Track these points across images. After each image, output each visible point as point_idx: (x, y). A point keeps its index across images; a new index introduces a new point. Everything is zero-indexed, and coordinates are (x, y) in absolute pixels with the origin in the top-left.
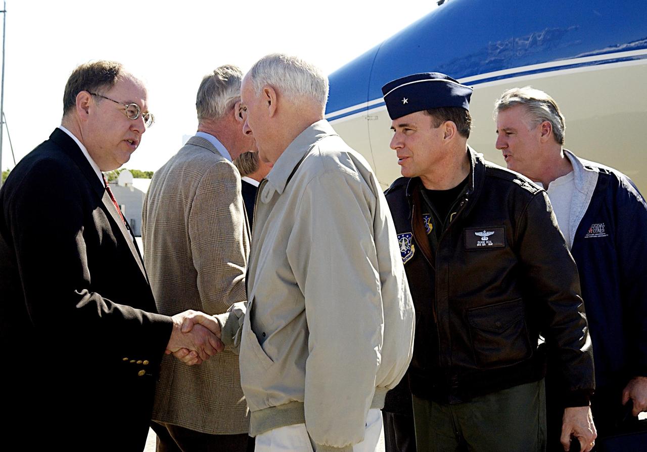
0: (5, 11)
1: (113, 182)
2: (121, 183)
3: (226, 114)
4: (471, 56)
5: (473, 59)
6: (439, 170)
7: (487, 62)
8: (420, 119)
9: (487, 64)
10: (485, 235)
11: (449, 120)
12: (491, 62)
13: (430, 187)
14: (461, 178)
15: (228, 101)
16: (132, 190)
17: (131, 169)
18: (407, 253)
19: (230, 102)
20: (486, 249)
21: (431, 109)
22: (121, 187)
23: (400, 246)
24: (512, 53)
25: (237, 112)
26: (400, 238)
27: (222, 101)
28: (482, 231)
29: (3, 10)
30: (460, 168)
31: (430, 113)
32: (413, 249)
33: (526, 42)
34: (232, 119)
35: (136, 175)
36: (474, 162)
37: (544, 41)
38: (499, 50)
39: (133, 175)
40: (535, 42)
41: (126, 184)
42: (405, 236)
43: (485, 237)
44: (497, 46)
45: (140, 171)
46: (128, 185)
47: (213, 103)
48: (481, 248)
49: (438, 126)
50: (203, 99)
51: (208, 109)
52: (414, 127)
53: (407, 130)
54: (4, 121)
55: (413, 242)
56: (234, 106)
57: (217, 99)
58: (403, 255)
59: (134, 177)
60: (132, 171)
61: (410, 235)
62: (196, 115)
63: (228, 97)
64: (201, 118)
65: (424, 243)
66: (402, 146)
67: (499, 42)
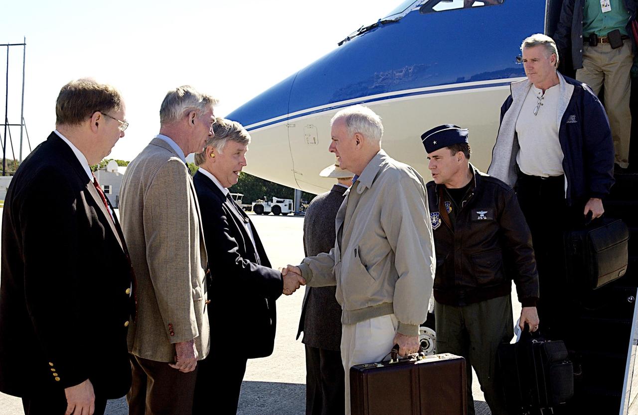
0: (25, 44)
1: (103, 169)
2: (109, 170)
3: (182, 119)
4: (362, 83)
5: (364, 85)
6: (456, 178)
7: (373, 87)
8: (444, 152)
9: (373, 88)
10: (482, 213)
11: (460, 151)
12: (376, 87)
13: (450, 187)
14: (468, 182)
15: (185, 109)
16: (117, 175)
17: (116, 160)
18: (436, 224)
19: (186, 110)
20: (483, 220)
21: (450, 146)
22: (109, 172)
23: (432, 220)
24: (390, 81)
25: (191, 119)
26: (432, 215)
27: (180, 110)
28: (480, 211)
29: (23, 43)
30: (466, 176)
31: (449, 148)
32: (440, 221)
33: (401, 74)
34: (186, 124)
35: (120, 164)
36: (475, 173)
37: (413, 73)
38: (381, 79)
39: (118, 164)
40: (407, 74)
41: (113, 171)
42: (435, 214)
43: (482, 214)
44: (380, 76)
45: (123, 161)
46: (115, 171)
47: (173, 110)
48: (480, 220)
49: (454, 155)
50: (166, 106)
51: (169, 115)
52: (441, 156)
53: (437, 158)
54: (24, 123)
55: (440, 217)
56: (189, 114)
57: (177, 107)
58: (434, 224)
59: (119, 166)
60: (117, 161)
61: (438, 214)
62: (160, 120)
63: (185, 107)
64: (163, 122)
65: (447, 219)
66: (435, 167)
67: (381, 73)
